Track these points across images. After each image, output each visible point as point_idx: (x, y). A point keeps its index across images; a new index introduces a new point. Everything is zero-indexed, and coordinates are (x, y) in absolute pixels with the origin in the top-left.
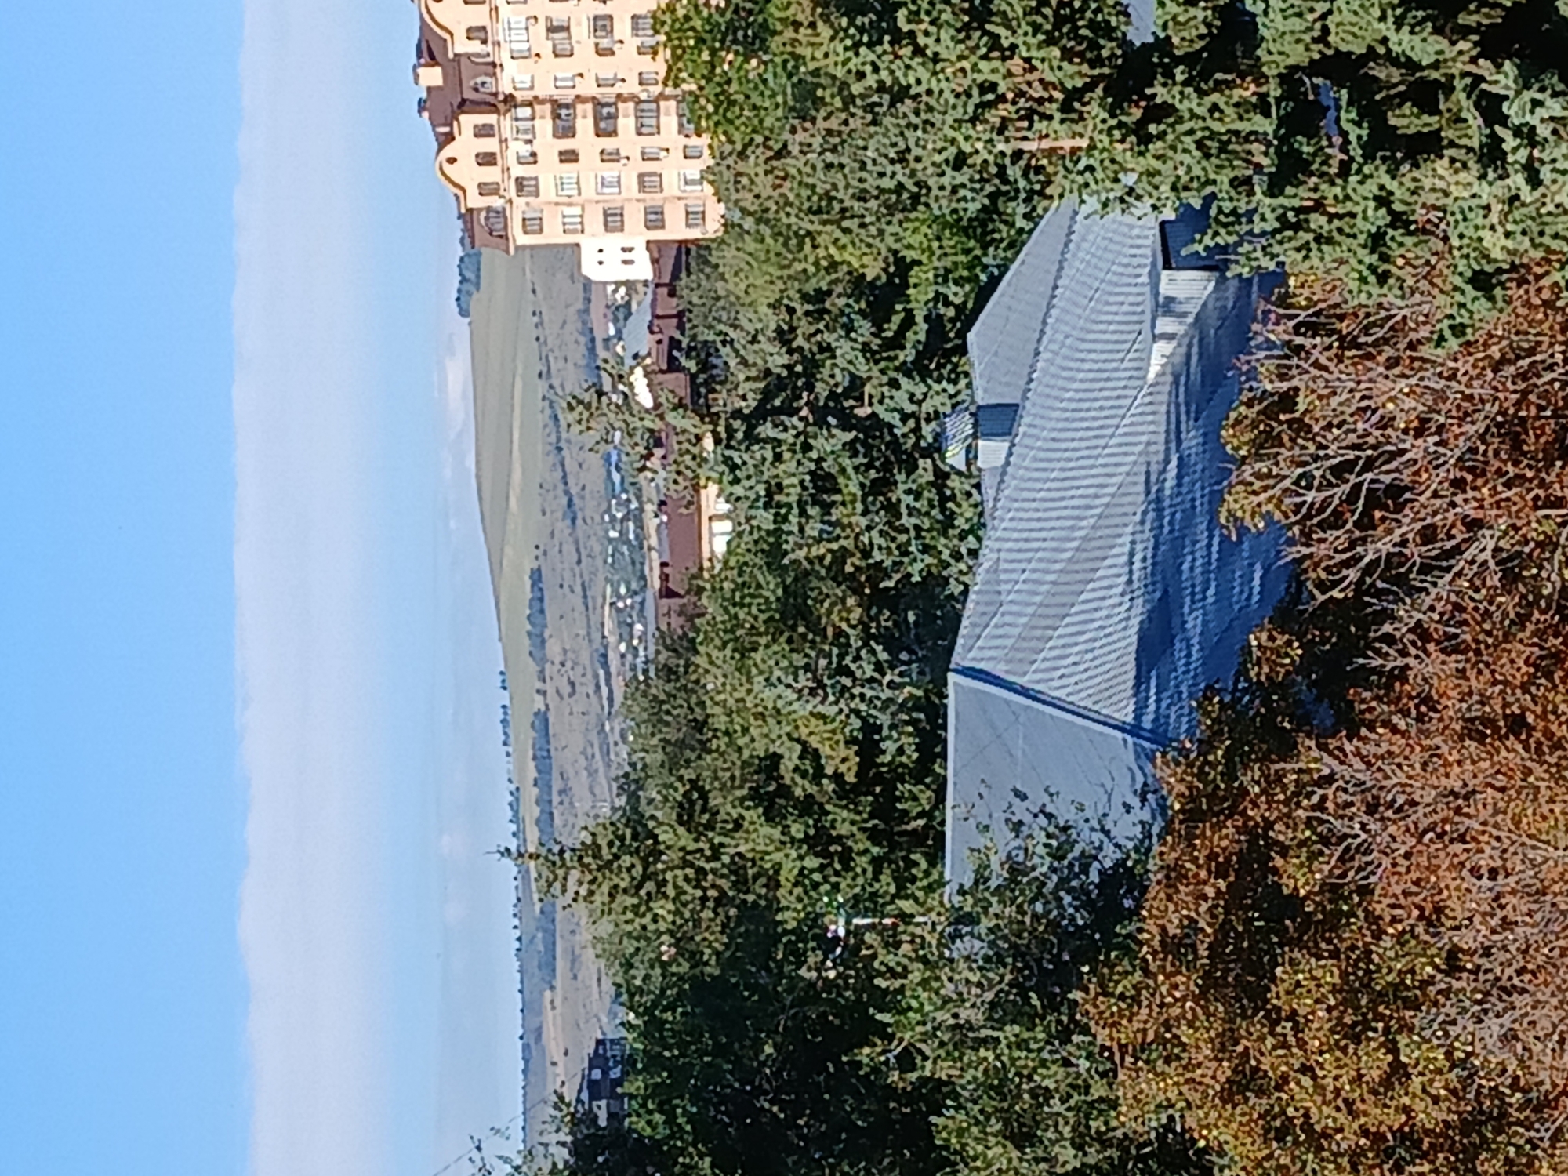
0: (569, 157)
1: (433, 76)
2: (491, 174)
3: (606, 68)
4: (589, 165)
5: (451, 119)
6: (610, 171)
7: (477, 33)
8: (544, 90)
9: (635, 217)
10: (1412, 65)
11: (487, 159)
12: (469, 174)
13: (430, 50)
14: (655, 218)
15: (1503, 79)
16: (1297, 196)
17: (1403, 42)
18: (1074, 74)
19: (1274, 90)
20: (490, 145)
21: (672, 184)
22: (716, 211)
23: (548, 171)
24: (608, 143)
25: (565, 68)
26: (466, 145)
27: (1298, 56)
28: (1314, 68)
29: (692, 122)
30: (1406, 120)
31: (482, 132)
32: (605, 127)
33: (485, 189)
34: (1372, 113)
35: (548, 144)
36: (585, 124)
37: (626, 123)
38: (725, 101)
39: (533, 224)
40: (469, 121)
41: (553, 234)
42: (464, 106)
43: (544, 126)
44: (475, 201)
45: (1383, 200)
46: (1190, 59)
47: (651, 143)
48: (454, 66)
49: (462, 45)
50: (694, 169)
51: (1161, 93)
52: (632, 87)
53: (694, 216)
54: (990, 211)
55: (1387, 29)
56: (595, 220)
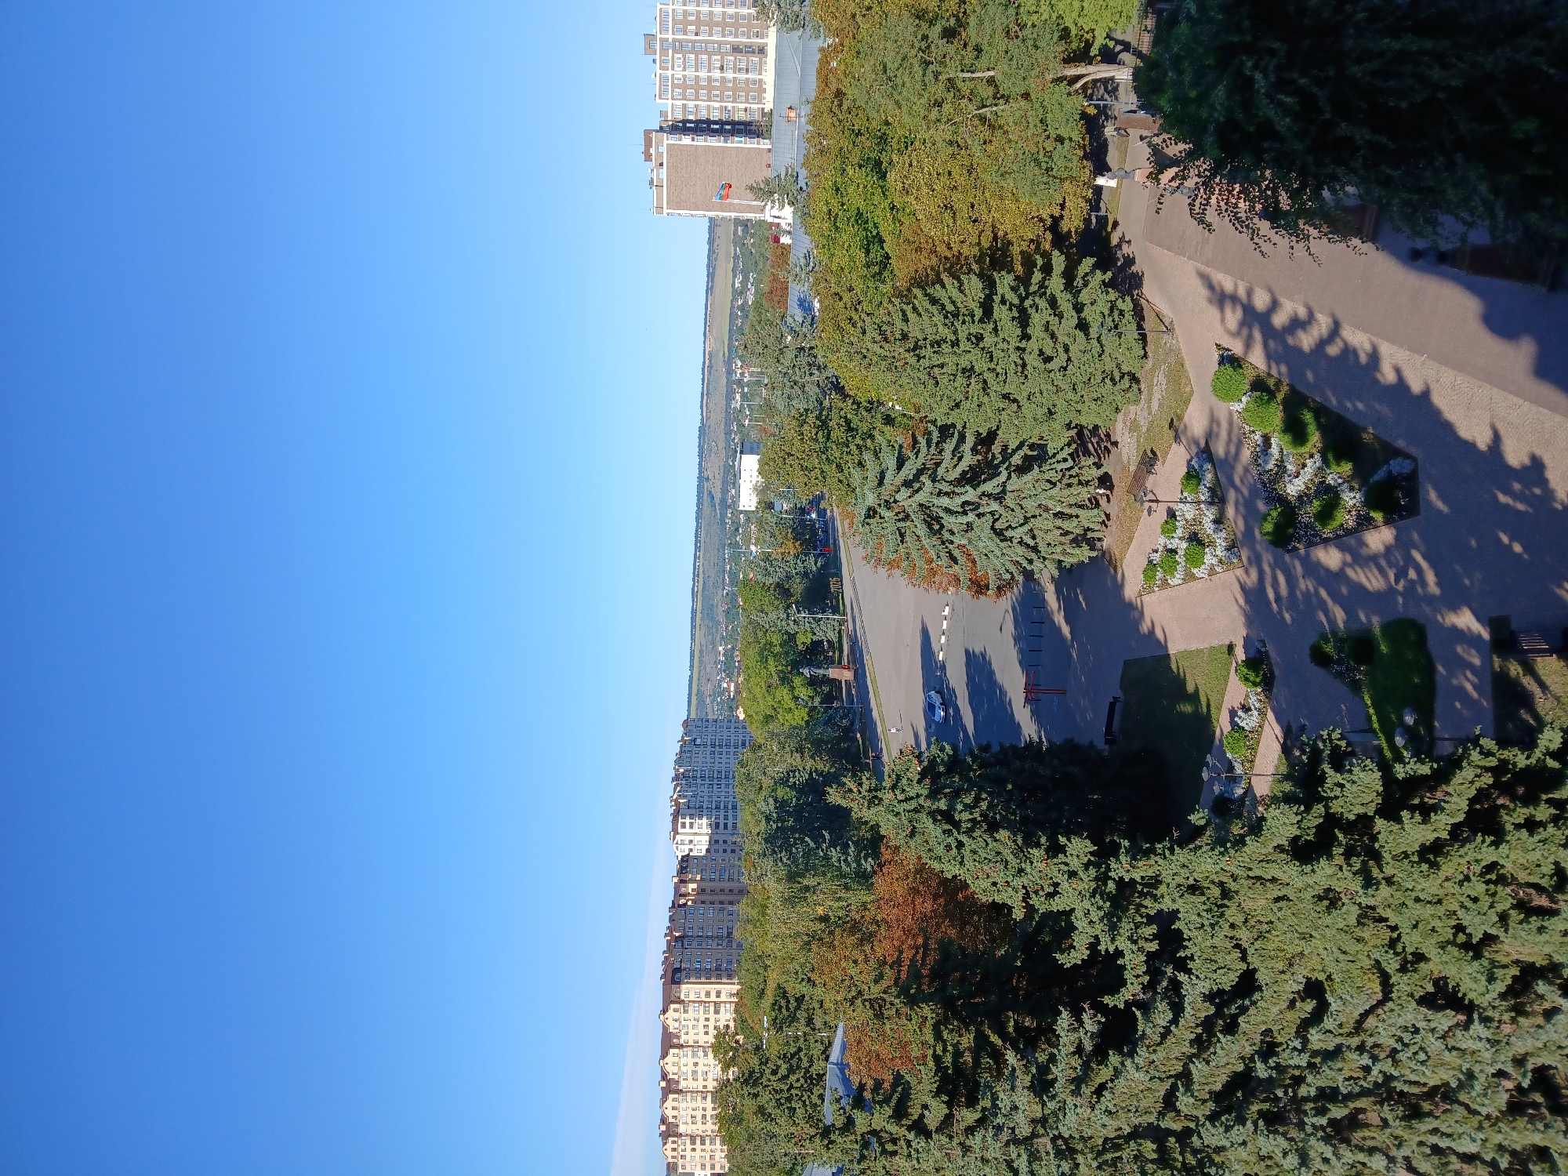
0: (694, 1150)
1: (663, 1128)
2: (675, 1154)
3: (704, 1127)
4: (698, 1153)
5: (667, 1139)
6: (703, 1154)
7: (675, 1117)
8: (689, 1132)
9: (708, 1167)
10: (891, 1134)
11: (674, 1150)
12: (669, 1153)
13: (663, 1120)
14: (713, 1167)
15: (911, 1136)
16: (864, 1165)
17: (889, 1127)
18: (812, 1131)
19: (859, 1138)
20: (675, 1146)
21: (717, 1158)
22: (727, 1166)
23: (688, 1154)
24: (703, 1147)
25: (694, 1127)
26: (669, 1146)
27: (865, 1130)
28: (869, 1133)
29: (723, 1143)
30: (890, 1147)
31: (674, 1142)
32: (703, 1143)
33: (673, 1157)
34: (882, 1144)
35: (689, 1147)
36: (698, 1141)
37: (708, 1142)
38: (731, 1138)
39: (684, 1167)
40: (670, 1139)
41: (688, 1170)
42: (670, 1136)
43: (688, 1142)
44: (670, 1160)
45: (884, 1168)
46: (839, 1129)
47: (713, 1147)
48: (669, 1125)
49: (671, 1120)
50: (723, 1155)
51: (833, 1137)
52: (709, 1133)
53: (722, 1167)
54: (792, 1169)
55: (885, 1124)
56: (699, 1166)
